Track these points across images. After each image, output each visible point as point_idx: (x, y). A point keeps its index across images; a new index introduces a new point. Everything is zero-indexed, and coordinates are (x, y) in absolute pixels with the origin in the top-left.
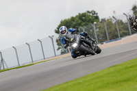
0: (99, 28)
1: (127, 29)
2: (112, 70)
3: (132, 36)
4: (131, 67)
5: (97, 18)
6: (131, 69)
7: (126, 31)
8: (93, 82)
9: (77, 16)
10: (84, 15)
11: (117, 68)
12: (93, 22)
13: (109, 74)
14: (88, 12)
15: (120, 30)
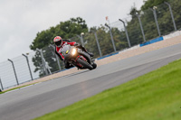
0: (89, 40)
1: (125, 39)
2: (106, 95)
3: (132, 48)
4: (130, 90)
5: (85, 26)
6: (131, 93)
7: (123, 43)
8: (82, 112)
9: (58, 26)
10: (67, 24)
11: (112, 92)
12: (79, 33)
13: (102, 101)
14: (73, 19)
15: (116, 42)
